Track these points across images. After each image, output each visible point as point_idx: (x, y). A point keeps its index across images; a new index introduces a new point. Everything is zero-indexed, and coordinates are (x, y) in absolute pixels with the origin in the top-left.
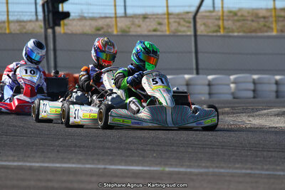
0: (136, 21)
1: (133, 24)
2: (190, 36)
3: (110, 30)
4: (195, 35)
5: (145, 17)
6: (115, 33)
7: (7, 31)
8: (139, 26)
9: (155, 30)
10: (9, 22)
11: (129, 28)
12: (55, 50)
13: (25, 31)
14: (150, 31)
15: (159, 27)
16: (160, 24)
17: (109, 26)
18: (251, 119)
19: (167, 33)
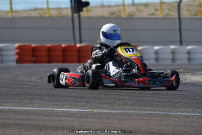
0: (140, 8)
1: (138, 10)
2: (175, 18)
3: (120, 15)
4: (179, 18)
5: (146, 5)
6: (123, 16)
7: (47, 15)
8: (142, 11)
9: (153, 14)
10: (48, 9)
11: (134, 13)
12: (80, 29)
13: (60, 15)
14: (148, 15)
15: (156, 12)
16: (156, 10)
17: (120, 11)
18: (192, 77)
19: (160, 16)
